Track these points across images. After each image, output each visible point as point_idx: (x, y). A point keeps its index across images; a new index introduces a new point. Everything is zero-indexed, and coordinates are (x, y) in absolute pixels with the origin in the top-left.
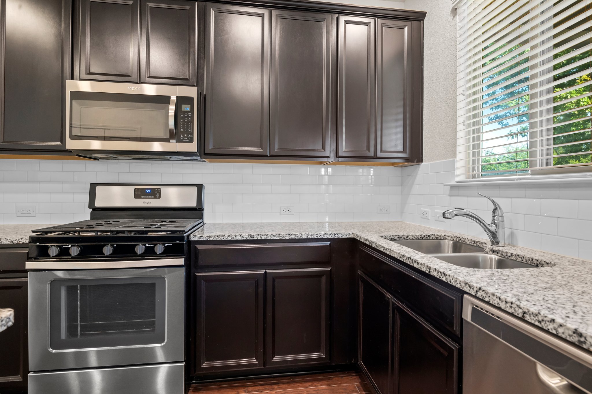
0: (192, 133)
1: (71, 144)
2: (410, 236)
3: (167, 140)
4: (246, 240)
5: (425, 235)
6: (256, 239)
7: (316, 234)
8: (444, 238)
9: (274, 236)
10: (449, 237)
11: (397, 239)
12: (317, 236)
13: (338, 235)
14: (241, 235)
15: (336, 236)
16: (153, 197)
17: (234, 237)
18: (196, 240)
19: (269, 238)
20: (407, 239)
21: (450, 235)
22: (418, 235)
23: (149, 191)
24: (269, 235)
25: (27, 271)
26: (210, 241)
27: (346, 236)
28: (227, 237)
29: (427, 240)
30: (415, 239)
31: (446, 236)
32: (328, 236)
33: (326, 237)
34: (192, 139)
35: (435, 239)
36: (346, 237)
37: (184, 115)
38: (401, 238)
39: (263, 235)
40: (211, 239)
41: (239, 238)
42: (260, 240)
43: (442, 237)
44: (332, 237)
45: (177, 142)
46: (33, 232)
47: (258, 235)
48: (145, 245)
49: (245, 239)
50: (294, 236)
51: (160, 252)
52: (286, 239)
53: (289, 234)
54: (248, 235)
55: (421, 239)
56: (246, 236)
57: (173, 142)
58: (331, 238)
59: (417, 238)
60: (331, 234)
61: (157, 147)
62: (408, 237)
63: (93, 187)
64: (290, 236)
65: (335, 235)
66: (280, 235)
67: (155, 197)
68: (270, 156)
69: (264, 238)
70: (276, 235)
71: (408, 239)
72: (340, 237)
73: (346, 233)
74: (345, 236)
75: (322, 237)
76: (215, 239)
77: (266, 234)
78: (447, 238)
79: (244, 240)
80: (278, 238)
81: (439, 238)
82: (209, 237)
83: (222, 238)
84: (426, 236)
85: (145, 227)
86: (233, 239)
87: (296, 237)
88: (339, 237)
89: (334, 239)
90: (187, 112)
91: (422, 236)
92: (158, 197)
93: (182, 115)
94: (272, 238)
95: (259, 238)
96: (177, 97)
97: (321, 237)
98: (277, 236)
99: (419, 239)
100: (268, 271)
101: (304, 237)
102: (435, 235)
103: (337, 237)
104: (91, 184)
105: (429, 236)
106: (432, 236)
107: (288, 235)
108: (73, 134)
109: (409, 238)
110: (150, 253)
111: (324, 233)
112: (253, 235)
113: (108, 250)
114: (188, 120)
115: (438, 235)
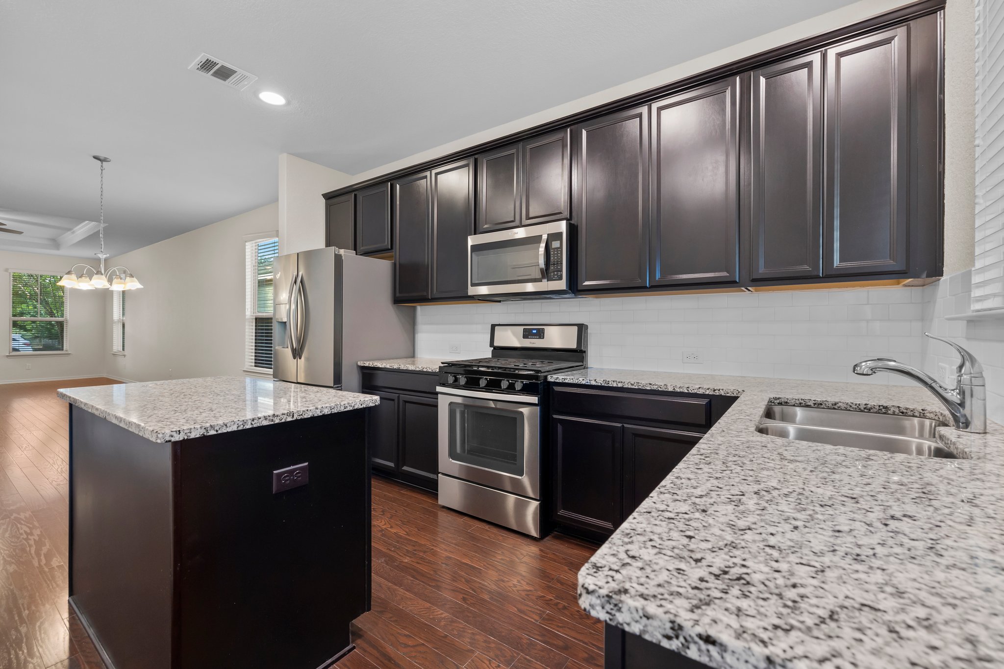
0: (561, 271)
1: (472, 291)
2: (840, 404)
3: (539, 280)
4: (600, 386)
5: (875, 404)
6: (611, 385)
7: (687, 386)
8: (922, 414)
9: (632, 385)
10: (932, 414)
11: (813, 405)
12: (688, 390)
13: (719, 390)
14: (595, 380)
15: (716, 392)
16: (538, 337)
17: (589, 382)
18: (553, 381)
19: (626, 386)
20: (834, 409)
21: (934, 410)
22: (858, 403)
23: (535, 331)
24: (626, 383)
25: (437, 393)
26: (565, 383)
27: (733, 393)
28: (581, 380)
29: (879, 413)
30: (852, 409)
31: (925, 412)
32: (704, 391)
33: (701, 392)
34: (561, 275)
35: (901, 414)
36: (732, 395)
37: (554, 253)
38: (821, 404)
39: (619, 382)
40: (566, 381)
41: (593, 383)
42: (616, 387)
43: (916, 411)
44: (710, 393)
45: (548, 281)
46: (442, 363)
47: (614, 381)
48: (508, 381)
49: (600, 384)
50: (656, 387)
51: (519, 389)
52: (646, 390)
53: (651, 384)
54: (602, 380)
55: (866, 411)
56: (601, 382)
57: (545, 281)
58: (708, 394)
59: (856, 409)
60: (708, 389)
61: (530, 287)
62: (835, 404)
63: (493, 327)
64: (651, 386)
65: (715, 390)
66: (639, 384)
67: (540, 338)
68: (650, 288)
69: (620, 385)
70: (635, 383)
71: (836, 407)
72: (723, 394)
73: (732, 390)
74: (730, 393)
75: (696, 391)
76: (570, 382)
77: (623, 381)
78: (928, 415)
79: (598, 386)
80: (636, 387)
81: (909, 414)
82: (565, 379)
83: (577, 381)
84: (877, 407)
85: (515, 365)
86: (587, 384)
87: (659, 388)
88: (721, 393)
89: (713, 395)
90: (557, 248)
91: (869, 406)
92: (542, 337)
93: (552, 253)
94: (630, 386)
95: (615, 385)
96: (548, 234)
97: (693, 391)
98: (635, 385)
99: (862, 411)
100: (626, 425)
101: (670, 389)
102: (899, 407)
103: (718, 394)
104: (492, 325)
105: (886, 408)
106: (892, 409)
107: (648, 385)
108: (473, 282)
109: (839, 407)
110: (511, 389)
111: (698, 387)
112: (608, 381)
113: (483, 383)
114: (557, 256)
115: (907, 409)
